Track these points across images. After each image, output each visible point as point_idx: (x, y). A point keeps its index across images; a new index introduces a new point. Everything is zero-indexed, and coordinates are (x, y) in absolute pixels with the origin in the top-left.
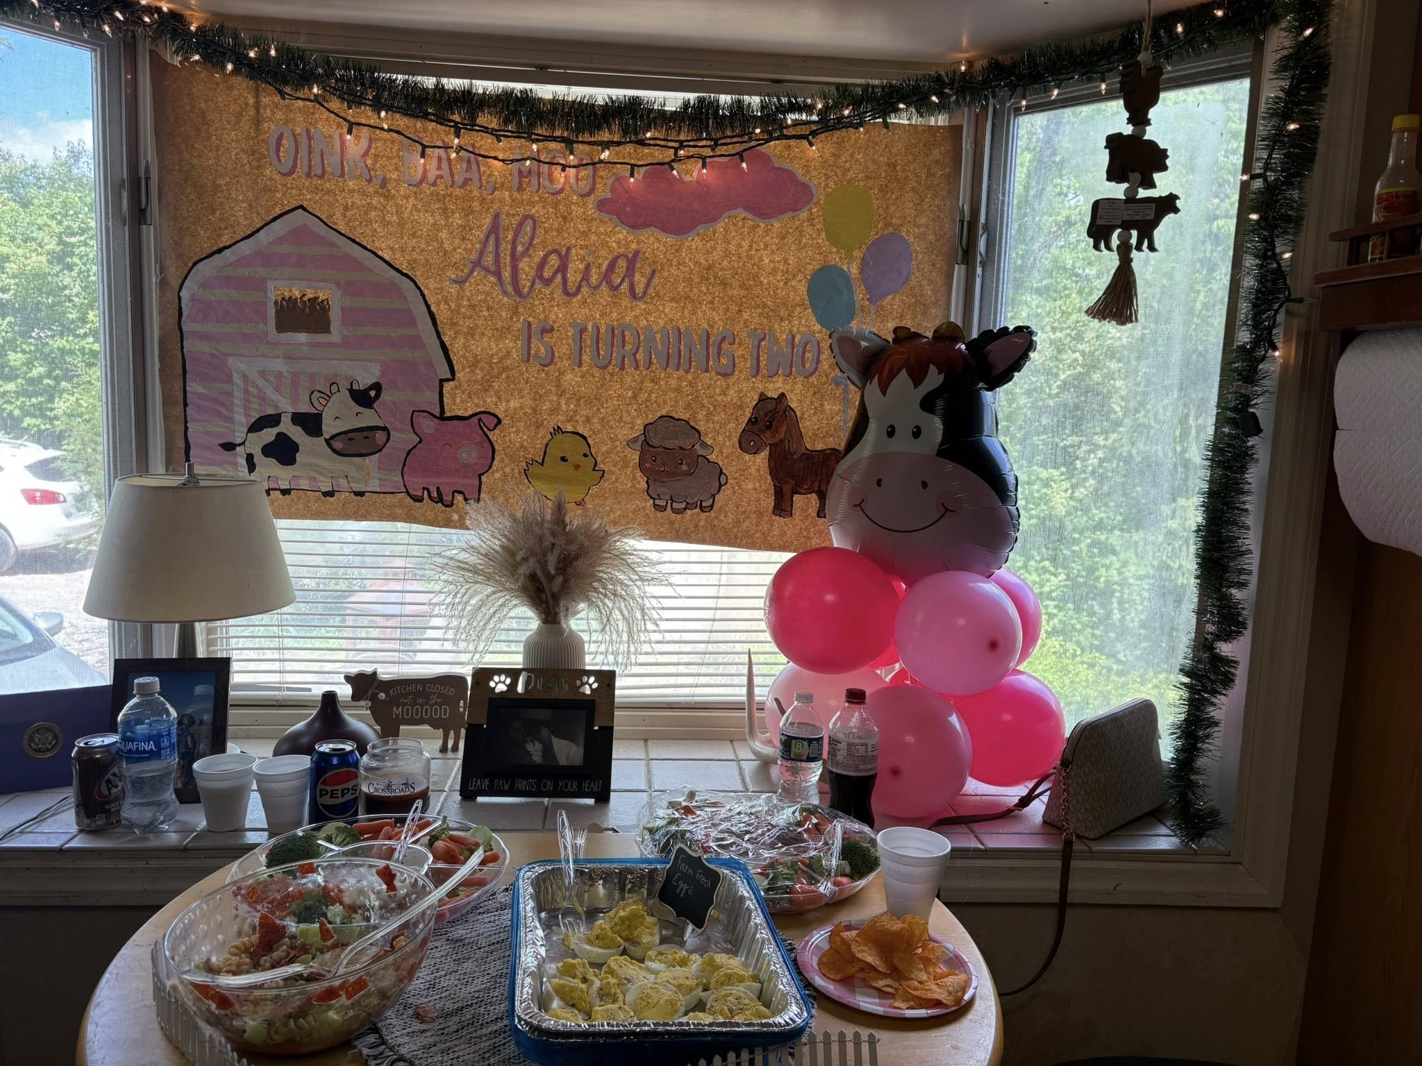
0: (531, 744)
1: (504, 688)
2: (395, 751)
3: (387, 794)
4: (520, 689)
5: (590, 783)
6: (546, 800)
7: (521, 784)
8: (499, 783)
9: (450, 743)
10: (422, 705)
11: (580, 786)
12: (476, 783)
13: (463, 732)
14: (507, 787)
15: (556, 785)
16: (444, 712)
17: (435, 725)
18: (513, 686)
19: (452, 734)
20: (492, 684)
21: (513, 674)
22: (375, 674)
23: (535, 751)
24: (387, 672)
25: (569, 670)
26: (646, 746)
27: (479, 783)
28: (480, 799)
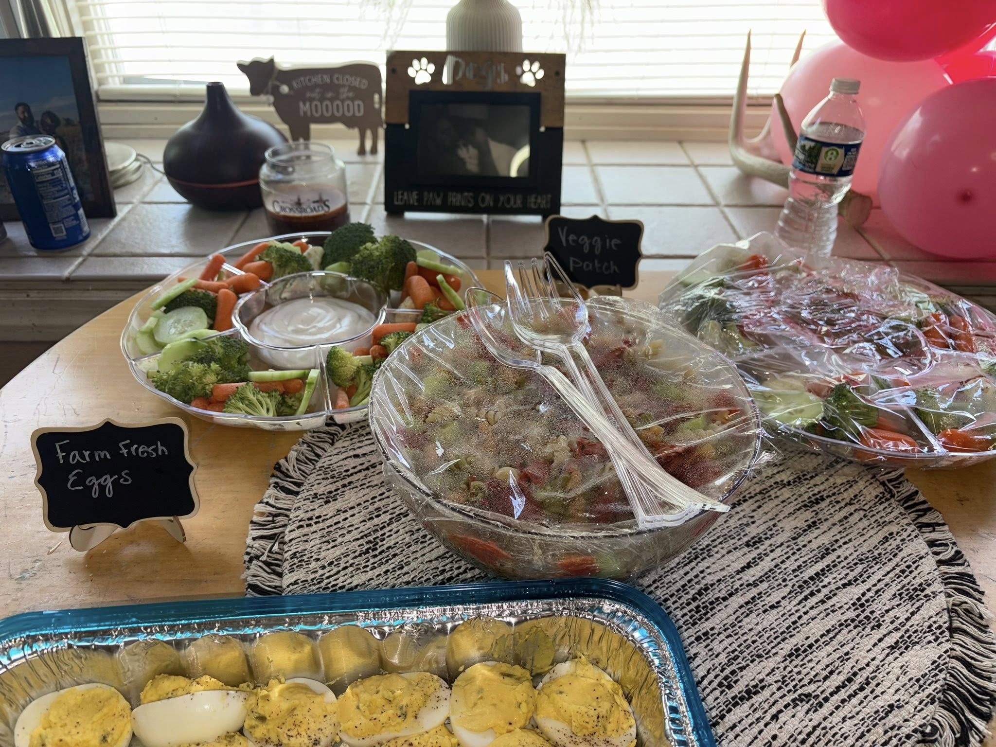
0: (464, 150)
1: (427, 79)
2: (308, 157)
3: (297, 214)
4: (445, 79)
5: (536, 198)
6: (484, 217)
7: (455, 198)
8: (429, 196)
9: (368, 145)
10: (332, 100)
11: (524, 202)
12: (401, 197)
13: (381, 132)
14: (439, 202)
15: (496, 201)
16: (357, 109)
17: (349, 123)
18: (437, 75)
19: (369, 134)
20: (411, 72)
21: (437, 58)
22: (272, 61)
23: (469, 157)
24: (286, 61)
25: (506, 54)
26: (585, 149)
27: (405, 197)
28: (409, 215)
